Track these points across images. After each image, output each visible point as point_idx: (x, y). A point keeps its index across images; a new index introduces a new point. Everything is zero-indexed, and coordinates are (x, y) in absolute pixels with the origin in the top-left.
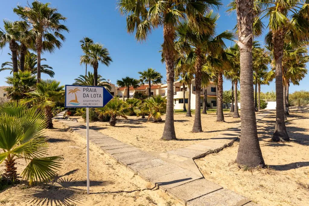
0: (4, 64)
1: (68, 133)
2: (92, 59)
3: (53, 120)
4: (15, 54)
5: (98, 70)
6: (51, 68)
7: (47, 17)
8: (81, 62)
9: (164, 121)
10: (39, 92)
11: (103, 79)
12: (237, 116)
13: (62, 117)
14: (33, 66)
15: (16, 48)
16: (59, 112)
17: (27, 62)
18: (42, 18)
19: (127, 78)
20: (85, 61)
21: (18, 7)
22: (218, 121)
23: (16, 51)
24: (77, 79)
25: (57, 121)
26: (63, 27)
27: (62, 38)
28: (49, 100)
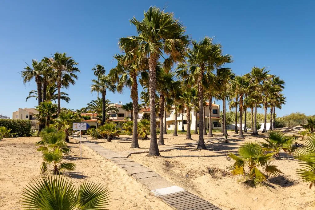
0: (31, 93)
1: (78, 145)
2: (101, 88)
3: (70, 138)
4: (39, 85)
5: (106, 96)
6: (67, 94)
7: (64, 64)
8: (91, 90)
9: (149, 139)
10: (60, 119)
11: (112, 103)
12: (210, 135)
13: (76, 136)
14: (53, 94)
15: (40, 81)
16: (74, 132)
17: (48, 90)
18: (61, 65)
19: (130, 103)
20: (95, 89)
21: (45, 58)
22: (187, 139)
23: (40, 84)
24: (89, 104)
25: (72, 138)
26: (76, 69)
27: (76, 77)
28: (67, 124)
